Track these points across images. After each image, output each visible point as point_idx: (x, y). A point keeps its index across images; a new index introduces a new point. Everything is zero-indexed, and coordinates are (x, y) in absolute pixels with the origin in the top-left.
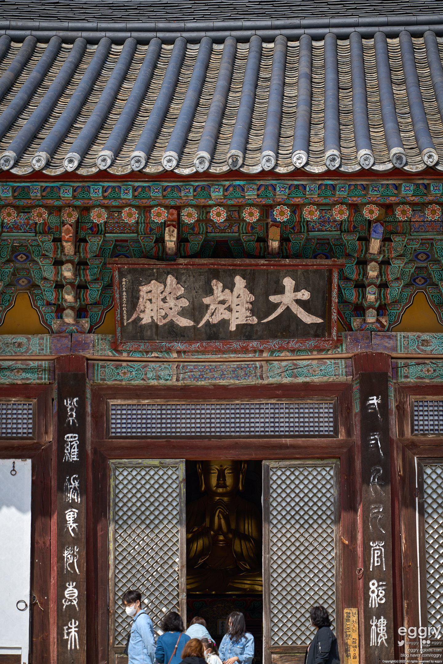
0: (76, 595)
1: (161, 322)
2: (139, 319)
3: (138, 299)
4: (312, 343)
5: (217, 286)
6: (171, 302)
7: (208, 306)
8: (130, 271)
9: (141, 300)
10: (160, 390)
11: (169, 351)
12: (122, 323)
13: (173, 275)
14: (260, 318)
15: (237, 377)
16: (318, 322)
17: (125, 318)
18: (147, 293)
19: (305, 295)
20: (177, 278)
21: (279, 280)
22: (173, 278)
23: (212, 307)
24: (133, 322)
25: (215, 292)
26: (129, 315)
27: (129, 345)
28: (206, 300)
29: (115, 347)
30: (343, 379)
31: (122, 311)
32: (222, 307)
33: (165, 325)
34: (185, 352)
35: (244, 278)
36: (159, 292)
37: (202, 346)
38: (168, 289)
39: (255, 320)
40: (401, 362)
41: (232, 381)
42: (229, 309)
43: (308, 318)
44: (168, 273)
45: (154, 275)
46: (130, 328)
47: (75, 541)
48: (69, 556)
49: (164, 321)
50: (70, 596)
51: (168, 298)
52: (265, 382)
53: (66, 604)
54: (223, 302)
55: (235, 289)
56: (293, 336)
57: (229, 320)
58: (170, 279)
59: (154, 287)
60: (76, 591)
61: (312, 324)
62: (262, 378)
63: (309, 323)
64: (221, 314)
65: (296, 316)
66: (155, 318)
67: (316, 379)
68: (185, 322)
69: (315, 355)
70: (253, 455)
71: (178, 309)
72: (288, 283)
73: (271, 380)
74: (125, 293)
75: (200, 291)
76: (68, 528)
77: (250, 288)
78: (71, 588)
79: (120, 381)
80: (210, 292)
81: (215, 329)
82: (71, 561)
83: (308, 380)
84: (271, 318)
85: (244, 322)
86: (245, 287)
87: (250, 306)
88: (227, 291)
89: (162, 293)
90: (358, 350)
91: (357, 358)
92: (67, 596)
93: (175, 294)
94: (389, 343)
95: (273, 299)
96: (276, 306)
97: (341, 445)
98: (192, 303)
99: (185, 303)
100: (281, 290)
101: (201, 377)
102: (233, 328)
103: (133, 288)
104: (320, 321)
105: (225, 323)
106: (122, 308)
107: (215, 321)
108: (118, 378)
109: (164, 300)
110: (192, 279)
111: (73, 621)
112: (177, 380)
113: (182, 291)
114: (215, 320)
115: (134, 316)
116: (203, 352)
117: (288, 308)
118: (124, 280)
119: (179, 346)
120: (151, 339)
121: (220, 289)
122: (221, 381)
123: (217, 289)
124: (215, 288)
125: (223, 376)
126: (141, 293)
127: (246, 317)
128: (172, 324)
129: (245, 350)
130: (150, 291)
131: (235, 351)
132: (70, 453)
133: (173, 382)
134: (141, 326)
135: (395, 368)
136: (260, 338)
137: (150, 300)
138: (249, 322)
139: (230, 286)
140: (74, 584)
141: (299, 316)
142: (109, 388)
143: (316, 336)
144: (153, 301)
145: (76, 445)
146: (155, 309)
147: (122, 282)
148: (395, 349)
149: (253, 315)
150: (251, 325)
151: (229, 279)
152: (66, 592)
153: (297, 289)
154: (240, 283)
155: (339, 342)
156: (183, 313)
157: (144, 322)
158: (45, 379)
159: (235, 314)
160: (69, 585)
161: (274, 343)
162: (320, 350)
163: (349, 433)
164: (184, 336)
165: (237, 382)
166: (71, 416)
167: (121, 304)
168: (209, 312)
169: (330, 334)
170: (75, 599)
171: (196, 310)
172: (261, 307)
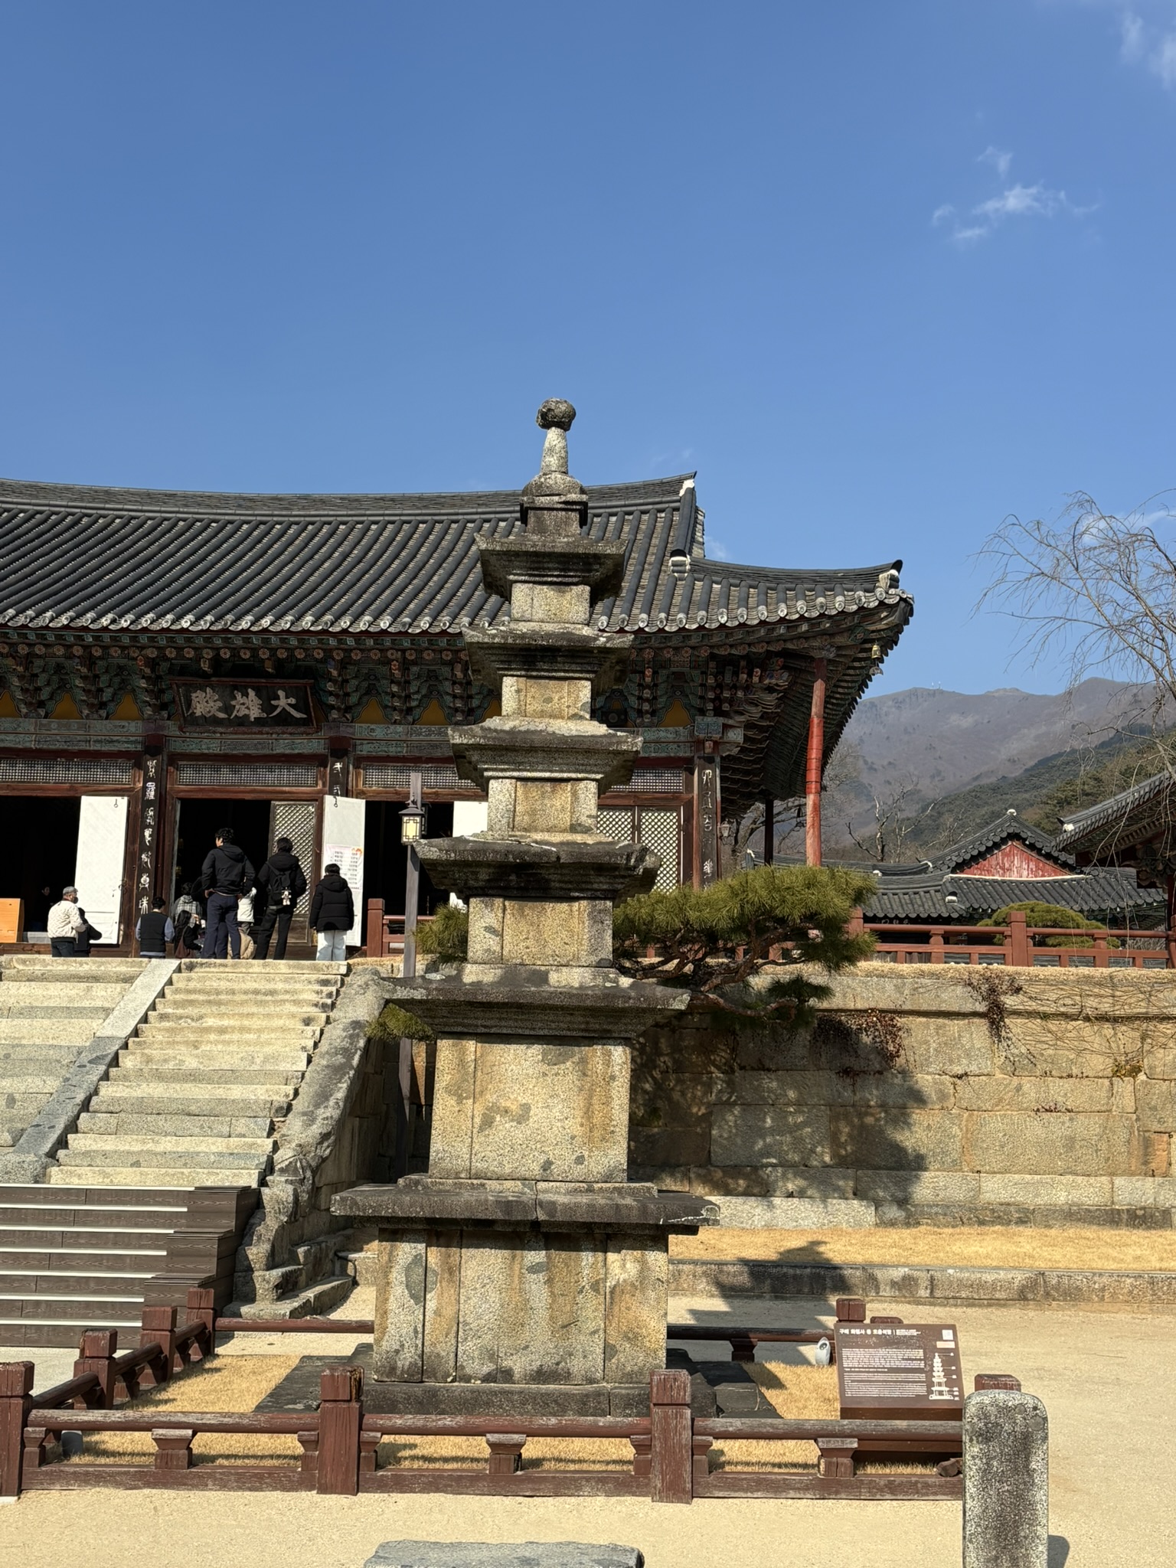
0: (148, 881)
1: (207, 715)
2: (194, 713)
3: (191, 701)
4: (302, 729)
5: (239, 696)
6: (212, 704)
7: (234, 706)
8: (184, 684)
9: (193, 702)
10: (210, 756)
11: (214, 732)
12: (184, 715)
13: (210, 687)
14: (268, 714)
15: (257, 749)
17: (185, 712)
18: (196, 697)
19: (292, 701)
20: (212, 689)
21: (275, 691)
22: (210, 689)
23: (237, 707)
24: (190, 714)
25: (237, 698)
26: (188, 711)
27: (190, 729)
28: (233, 703)
29: (181, 729)
30: (323, 751)
31: (182, 708)
32: (243, 707)
33: (210, 717)
34: (224, 733)
35: (253, 690)
36: (203, 697)
37: (234, 730)
38: (208, 696)
39: (265, 715)
40: (358, 742)
42: (248, 708)
43: (297, 715)
44: (206, 686)
45: (198, 687)
46: (189, 718)
47: (149, 849)
48: (145, 858)
49: (210, 715)
50: (144, 882)
51: (209, 701)
52: (274, 752)
53: (141, 887)
54: (243, 704)
55: (249, 697)
56: (289, 724)
57: (249, 715)
58: (208, 689)
59: (200, 694)
60: (148, 879)
61: (300, 718)
62: (272, 750)
63: (298, 717)
64: (243, 712)
65: (289, 713)
66: (203, 713)
67: (305, 751)
68: (222, 715)
69: (304, 736)
70: (264, 796)
71: (216, 707)
72: (281, 693)
73: (278, 751)
74: (182, 698)
75: (228, 697)
76: (145, 840)
77: (258, 696)
78: (145, 877)
79: (186, 750)
80: (235, 698)
81: (241, 720)
82: (146, 861)
83: (300, 751)
84: (275, 714)
85: (258, 716)
86: (255, 695)
87: (260, 707)
88: (245, 697)
89: (205, 698)
90: (332, 734)
91: (331, 738)
92: (142, 882)
93: (213, 699)
94: (351, 730)
95: (274, 703)
96: (277, 707)
98: (225, 704)
99: (220, 704)
100: (278, 698)
101: (235, 748)
102: (252, 719)
103: (187, 695)
104: (304, 716)
105: (247, 716)
106: (182, 706)
107: (241, 716)
108: (184, 748)
109: (207, 702)
110: (222, 690)
112: (221, 750)
113: (217, 697)
114: (241, 714)
115: (191, 711)
116: (236, 734)
117: (284, 708)
118: (181, 689)
119: (221, 729)
120: (202, 725)
122: (247, 751)
125: (248, 749)
126: (192, 698)
127: (259, 713)
128: (214, 716)
129: (261, 733)
130: (198, 697)
131: (255, 733)
132: (149, 794)
133: (217, 751)
134: (196, 717)
135: (355, 745)
136: (270, 726)
137: (199, 702)
138: (262, 716)
139: (247, 695)
140: (147, 875)
141: (291, 713)
142: (179, 754)
143: (304, 725)
144: (201, 702)
145: (153, 789)
146: (202, 708)
147: (180, 691)
148: (353, 734)
149: (263, 712)
150: (263, 718)
151: (244, 690)
152: (142, 880)
153: (287, 697)
154: (251, 693)
155: (319, 729)
156: (220, 710)
158: (139, 748)
159: (252, 711)
160: (144, 875)
161: (278, 729)
162: (308, 734)
163: (324, 785)
164: (222, 724)
165: (256, 752)
166: (152, 771)
167: (181, 704)
168: (236, 709)
169: (312, 724)
170: (147, 884)
171: (228, 709)
172: (267, 707)
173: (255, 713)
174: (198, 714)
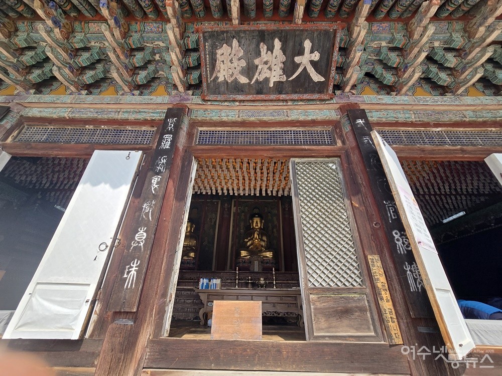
0: (144, 237)
1: (230, 79)
2: (217, 78)
3: (216, 61)
4: (317, 96)
5: (263, 48)
6: (236, 63)
7: (257, 66)
8: (210, 36)
9: (217, 62)
10: (228, 123)
11: (235, 100)
12: (207, 81)
13: (237, 39)
14: (288, 77)
15: (273, 116)
16: (322, 81)
17: (209, 77)
18: (221, 55)
19: (316, 56)
20: (239, 42)
21: (302, 42)
22: (236, 41)
23: (260, 67)
24: (214, 80)
25: (262, 54)
26: (211, 75)
27: (212, 97)
28: (257, 62)
29: (203, 97)
30: (335, 117)
31: (206, 71)
32: (265, 67)
33: (232, 82)
34: (244, 101)
35: (280, 41)
36: (228, 54)
37: (253, 97)
38: (233, 52)
39: (284, 79)
40: (367, 110)
41: (270, 118)
42: (270, 69)
43: (316, 77)
44: (234, 37)
45: (224, 39)
46: (212, 85)
47: (154, 197)
48: (147, 207)
49: (232, 79)
50: (139, 239)
51: (233, 59)
52: (290, 119)
53: (133, 245)
54: (266, 63)
55: (274, 51)
56: (306, 92)
57: (269, 78)
58: (235, 42)
59: (225, 49)
60: (145, 234)
61: (318, 82)
62: (287, 116)
63: (316, 81)
64: (265, 74)
65: (309, 75)
66: (226, 77)
68: (243, 80)
69: (318, 105)
70: (285, 154)
71: (239, 68)
72: (307, 44)
73: (293, 118)
74: (208, 56)
75: (253, 54)
76: (151, 188)
77: (284, 49)
78: (142, 232)
79: (206, 117)
80: (258, 54)
81: (260, 86)
82: (147, 211)
83: (314, 118)
84: (294, 76)
85: (278, 80)
86: (281, 49)
87: (283, 66)
88: (269, 52)
89: (230, 55)
90: (343, 102)
91: (342, 107)
92: (136, 238)
93: (238, 56)
94: (360, 99)
95: (297, 59)
96: (298, 65)
97: (340, 149)
98: (248, 64)
99: (243, 63)
100: (302, 52)
101: (252, 116)
102: (271, 85)
103: (213, 52)
104: (323, 79)
105: (267, 80)
106: (206, 68)
107: (261, 80)
108: (205, 116)
109: (231, 61)
110: (248, 42)
111: (136, 260)
112: (238, 117)
113: (241, 54)
115: (214, 75)
116: (254, 101)
117: (305, 68)
118: (207, 44)
119: (240, 96)
120: (224, 94)
121: (265, 51)
122: (264, 117)
123: (263, 51)
124: (262, 50)
125: (264, 115)
126: (218, 56)
127: (280, 75)
128: (236, 81)
129: (278, 99)
130: (223, 54)
131: (272, 100)
132: (165, 145)
133: (236, 118)
134: (218, 83)
136: (287, 91)
137: (223, 61)
138: (282, 80)
139: (271, 49)
140: (145, 228)
141: (311, 75)
142: (199, 121)
143: (320, 92)
144: (225, 62)
145: (170, 140)
146: (226, 70)
147: (206, 45)
149: (284, 74)
150: (282, 82)
151: (270, 41)
152: (137, 235)
153: (312, 51)
154: (277, 44)
156: (242, 72)
157: (220, 80)
159: (274, 73)
160: (141, 230)
162: (321, 102)
163: (343, 143)
164: (243, 91)
165: (273, 118)
166: (171, 126)
167: (206, 65)
168: (258, 71)
169: (327, 90)
170: (142, 241)
171: (250, 70)
172: (289, 67)
173: (275, 76)
174: (221, 79)
